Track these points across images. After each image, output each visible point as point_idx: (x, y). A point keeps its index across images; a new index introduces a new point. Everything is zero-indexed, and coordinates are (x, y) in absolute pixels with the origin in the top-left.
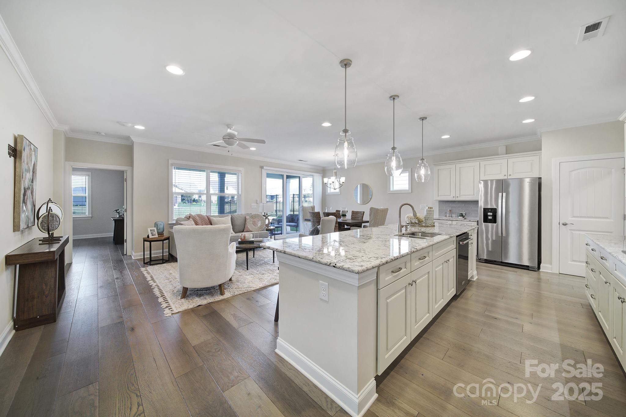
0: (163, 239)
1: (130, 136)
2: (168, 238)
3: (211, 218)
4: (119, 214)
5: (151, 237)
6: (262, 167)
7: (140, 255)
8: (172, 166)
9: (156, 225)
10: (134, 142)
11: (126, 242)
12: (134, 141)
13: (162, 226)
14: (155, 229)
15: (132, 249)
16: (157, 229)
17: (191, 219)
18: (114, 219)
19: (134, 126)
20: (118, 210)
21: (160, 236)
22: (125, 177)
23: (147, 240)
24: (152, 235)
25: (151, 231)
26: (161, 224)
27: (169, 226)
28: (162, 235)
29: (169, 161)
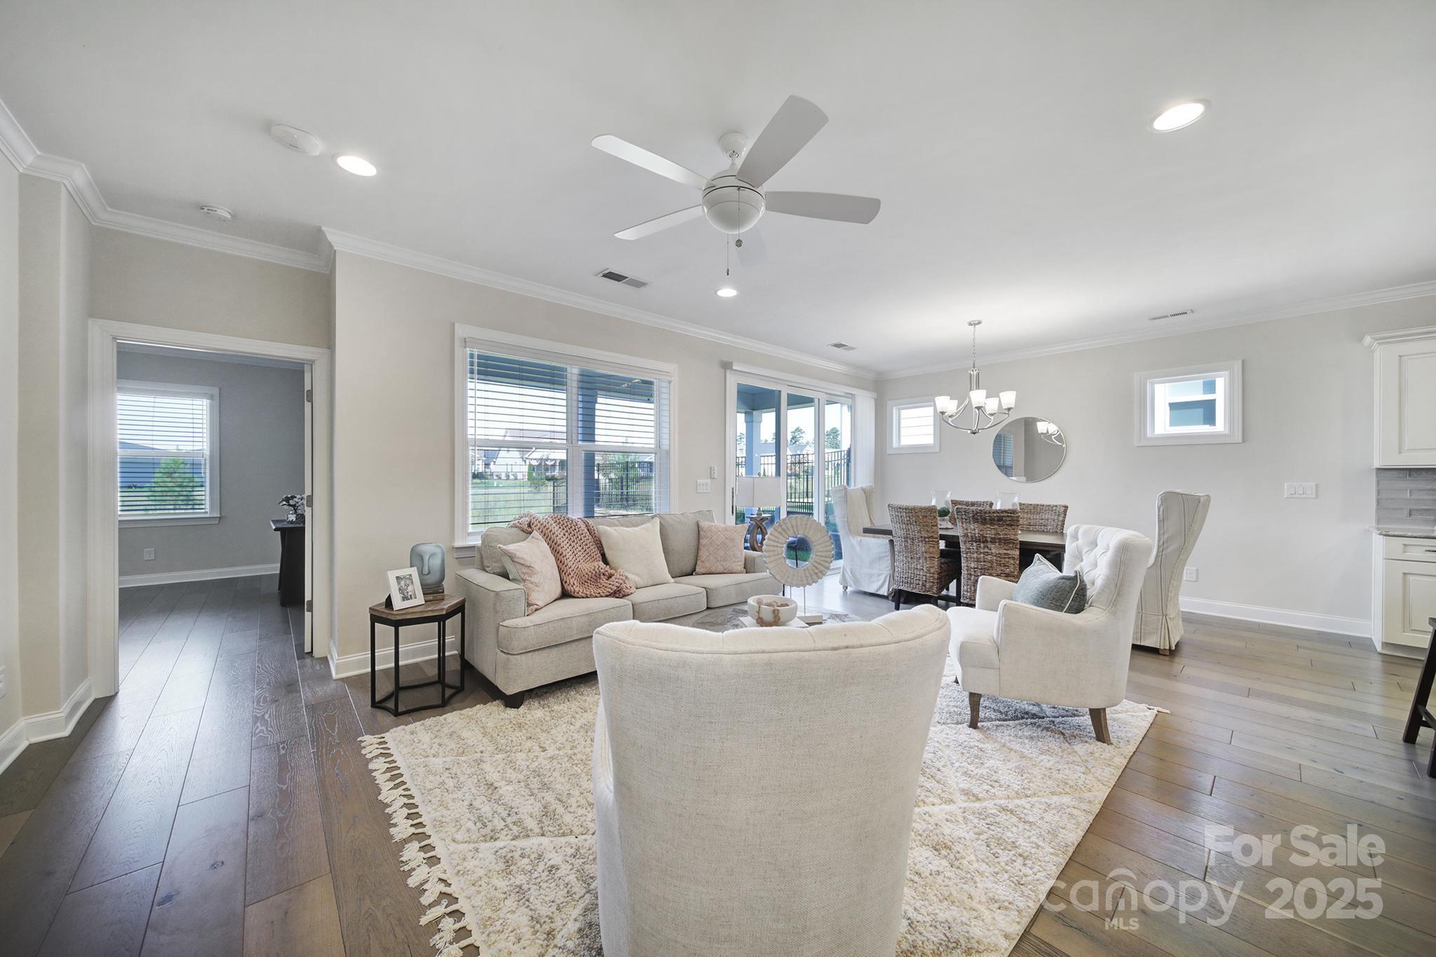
0: (444, 612)
1: (323, 228)
2: (460, 609)
3: (600, 527)
4: (295, 510)
5: (398, 604)
6: (726, 366)
7: (360, 664)
8: (465, 348)
9: (416, 557)
10: (335, 251)
11: (311, 609)
12: (335, 248)
13: (436, 562)
14: (414, 572)
15: (331, 635)
16: (421, 573)
17: (535, 533)
18: (280, 525)
19: (334, 157)
20: (293, 497)
21: (431, 597)
22: (307, 387)
23: (384, 616)
24: (405, 598)
25: (399, 583)
26: (432, 555)
27: (456, 555)
28: (439, 596)
29: (454, 326)
